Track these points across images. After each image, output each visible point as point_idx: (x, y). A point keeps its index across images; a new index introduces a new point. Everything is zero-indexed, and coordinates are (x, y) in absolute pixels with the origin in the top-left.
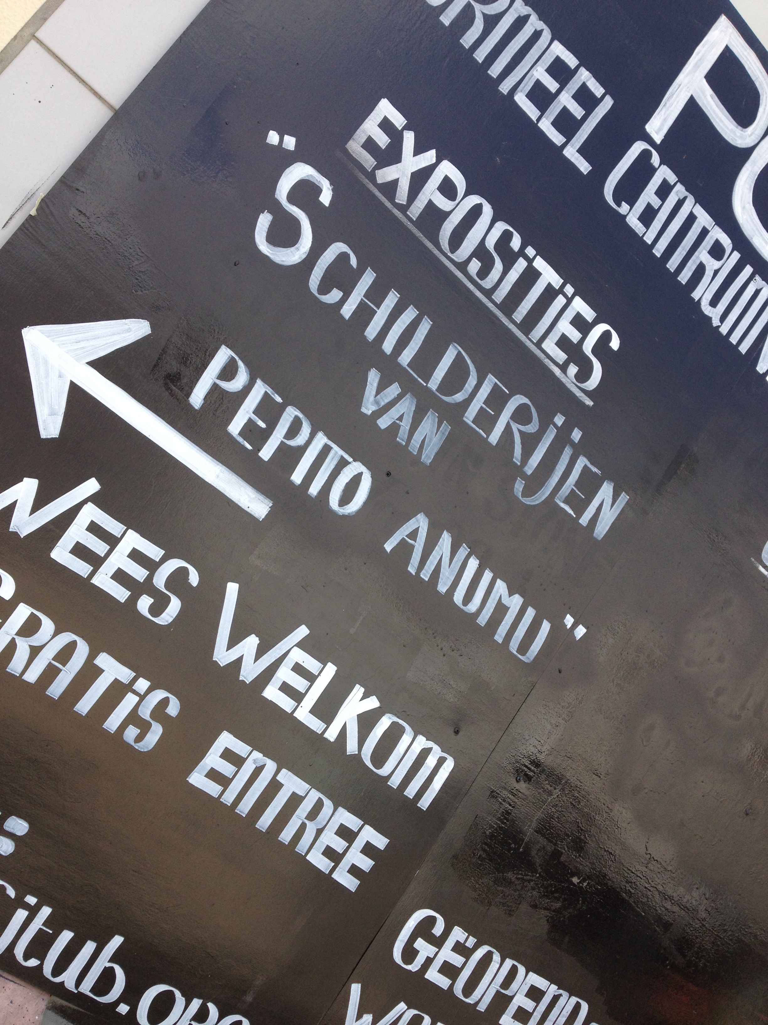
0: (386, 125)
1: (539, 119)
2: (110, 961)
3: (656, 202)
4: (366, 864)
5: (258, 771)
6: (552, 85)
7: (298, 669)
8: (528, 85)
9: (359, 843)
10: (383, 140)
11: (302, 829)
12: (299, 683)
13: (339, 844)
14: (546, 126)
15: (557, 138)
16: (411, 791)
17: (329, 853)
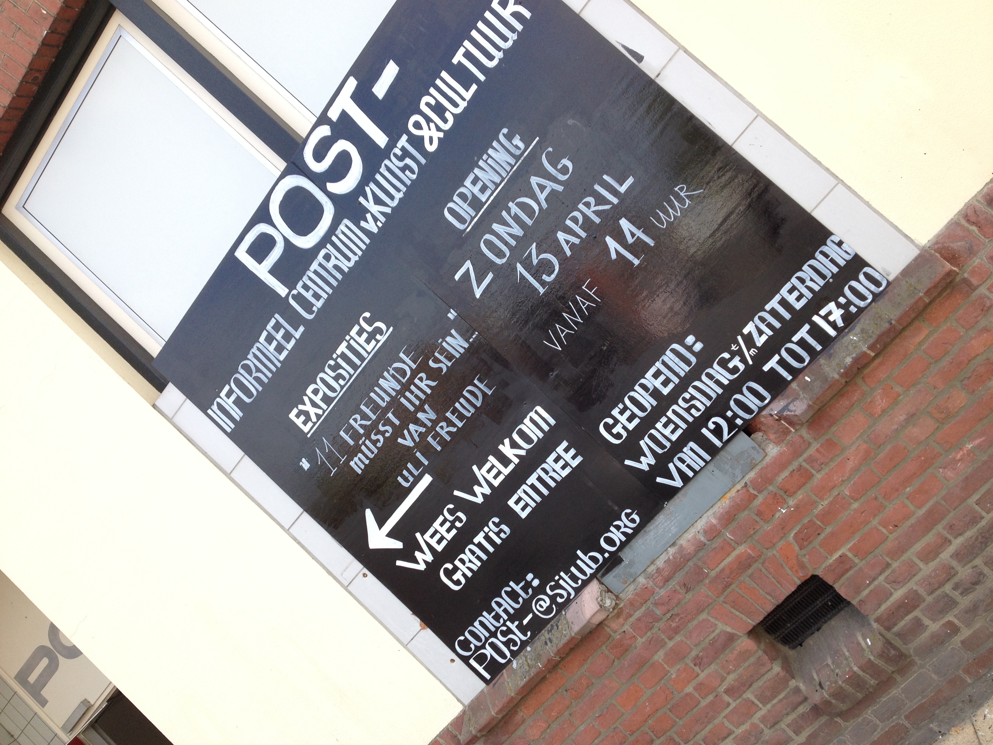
0: (298, 416)
1: (288, 350)
2: (586, 556)
3: (311, 292)
4: (572, 452)
5: (525, 492)
6: (275, 343)
7: (489, 471)
8: (276, 354)
9: (563, 454)
10: (302, 418)
11: (551, 477)
12: (494, 471)
13: (561, 463)
14: (290, 346)
15: (293, 342)
16: (546, 428)
17: (563, 468)
